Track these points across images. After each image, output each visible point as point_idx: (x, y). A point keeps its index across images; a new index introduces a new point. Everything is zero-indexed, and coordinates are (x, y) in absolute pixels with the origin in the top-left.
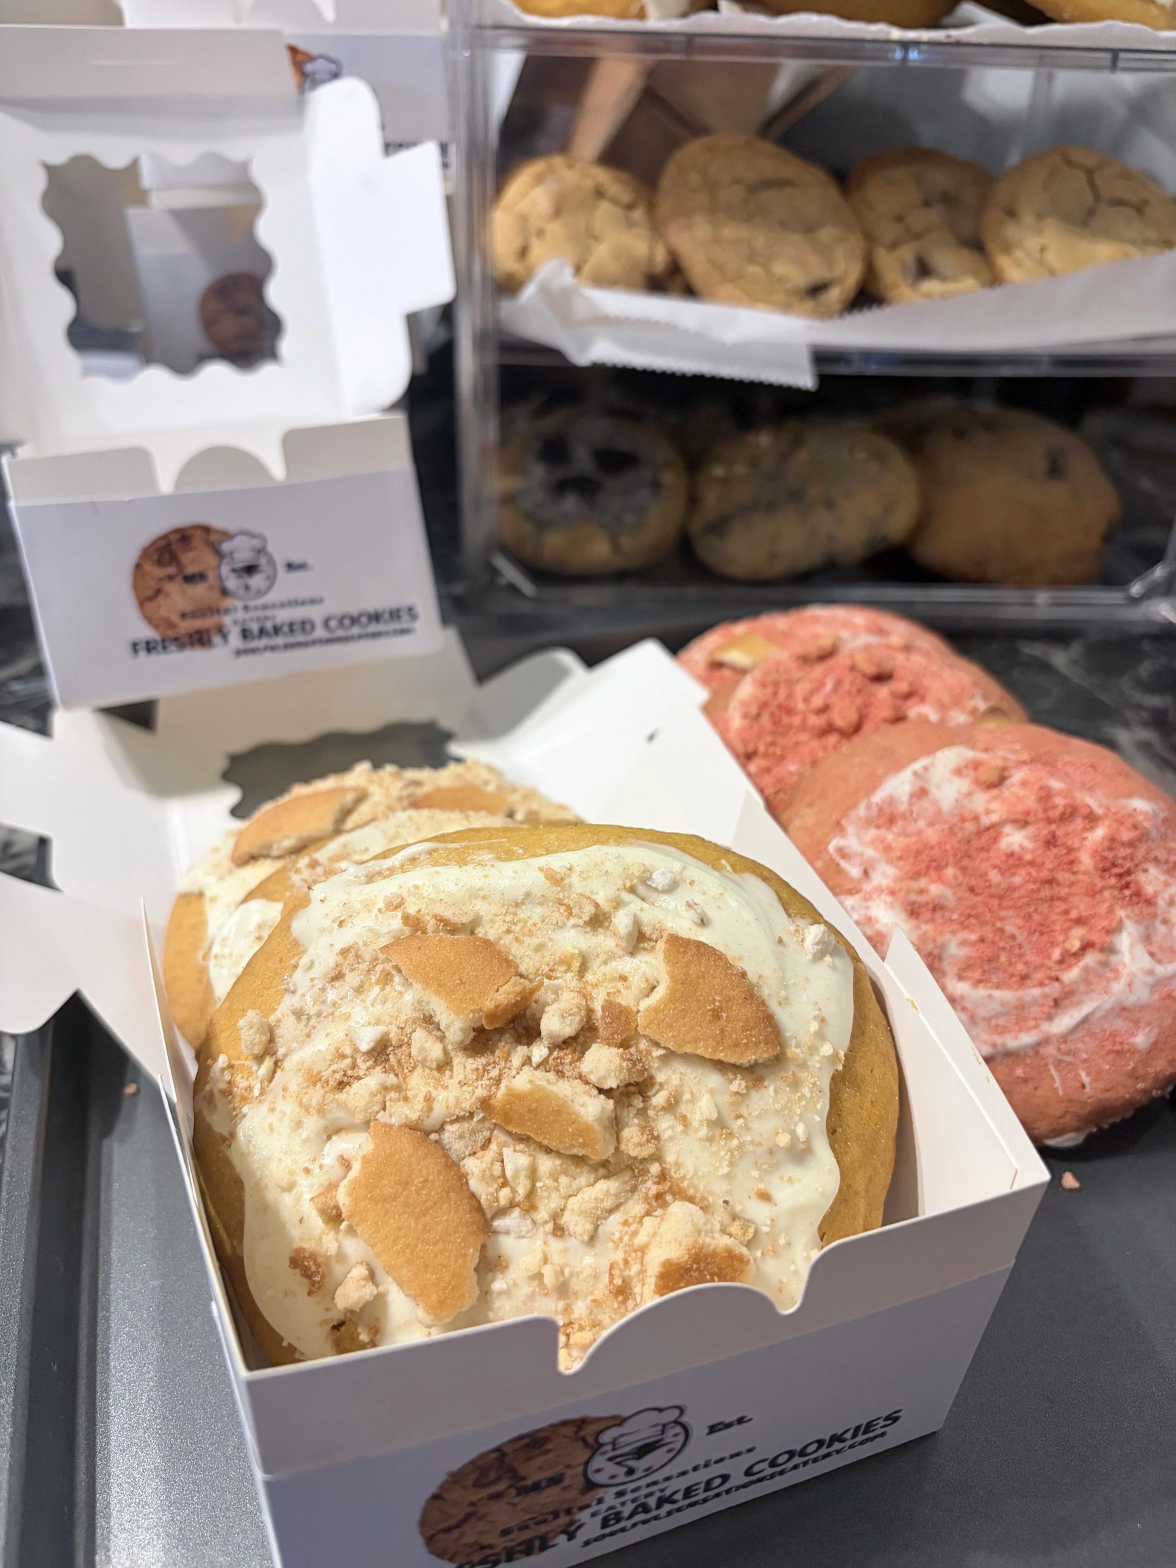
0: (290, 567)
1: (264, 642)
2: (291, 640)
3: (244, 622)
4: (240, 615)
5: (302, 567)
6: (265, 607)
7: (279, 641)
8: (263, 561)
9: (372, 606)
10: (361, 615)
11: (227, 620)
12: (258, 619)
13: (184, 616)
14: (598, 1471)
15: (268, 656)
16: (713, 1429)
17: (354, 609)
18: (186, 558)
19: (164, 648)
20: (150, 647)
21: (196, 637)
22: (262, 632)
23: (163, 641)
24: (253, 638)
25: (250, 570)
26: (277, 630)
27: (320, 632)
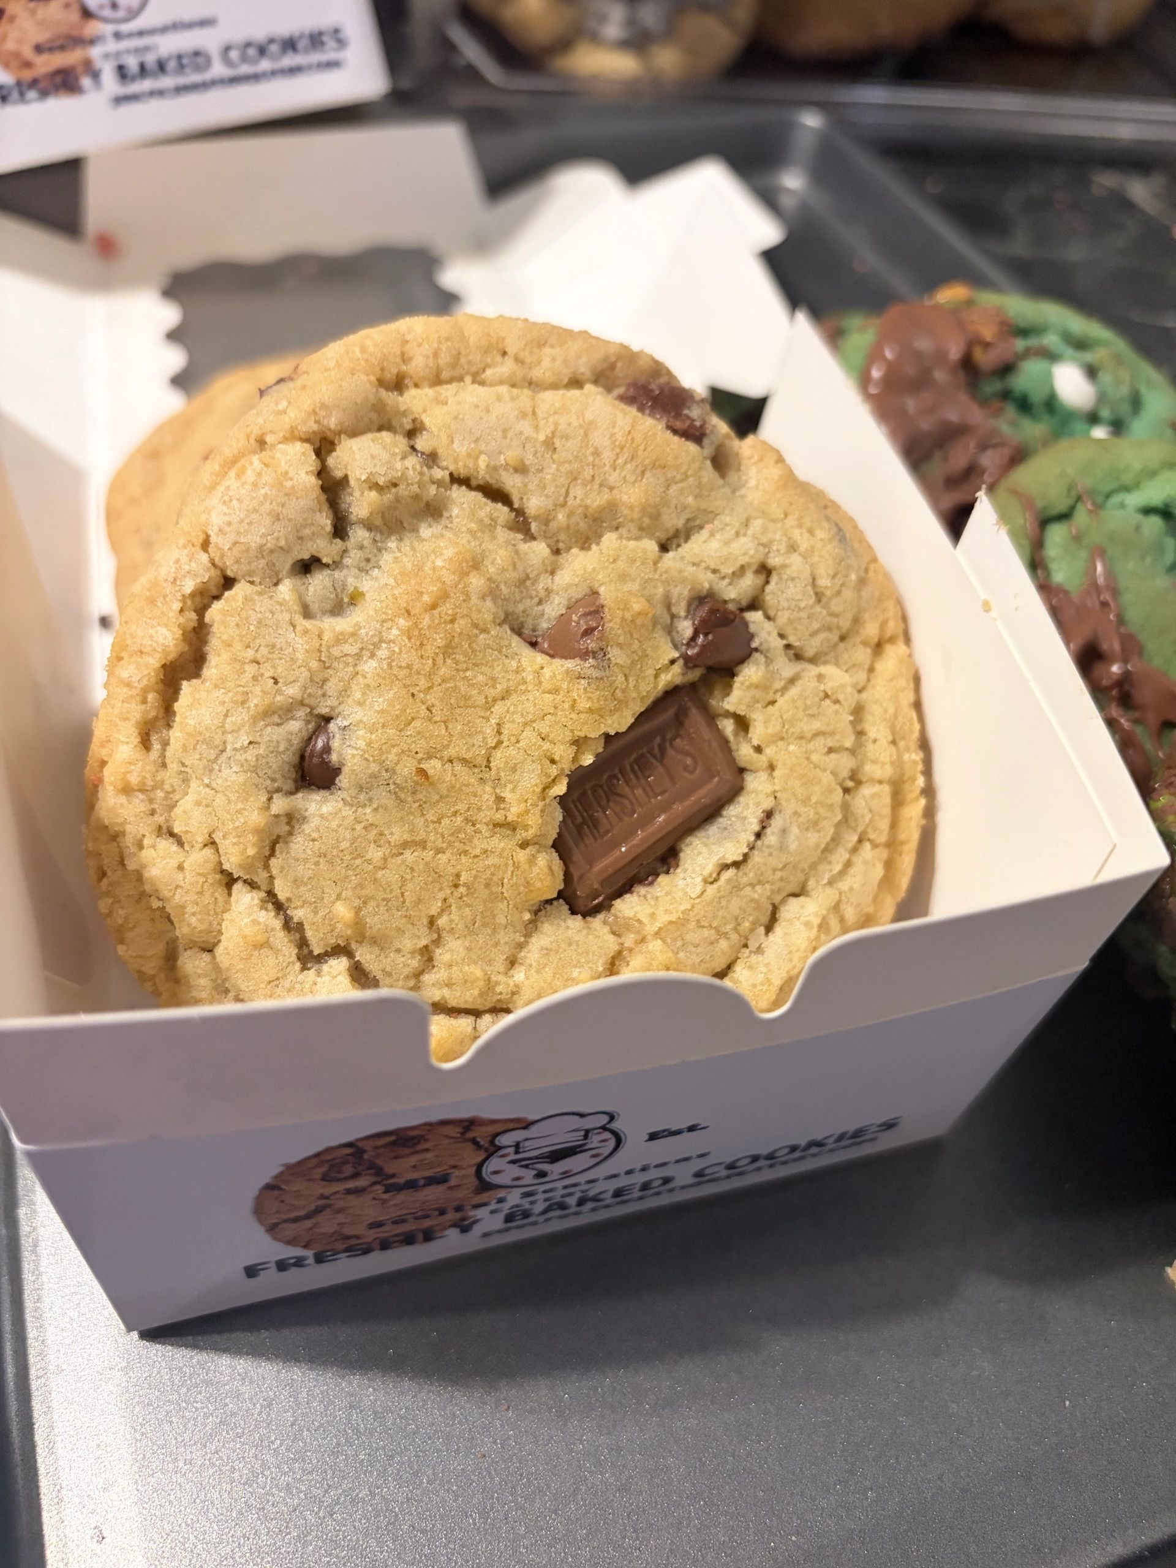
3: (118, 54)
4: (111, 46)
6: (141, 33)
9: (285, 27)
10: (271, 41)
11: (95, 52)
14: (496, 1172)
16: (653, 1137)
21: (58, 80)
22: (143, 70)
24: (133, 79)
27: (218, 69)
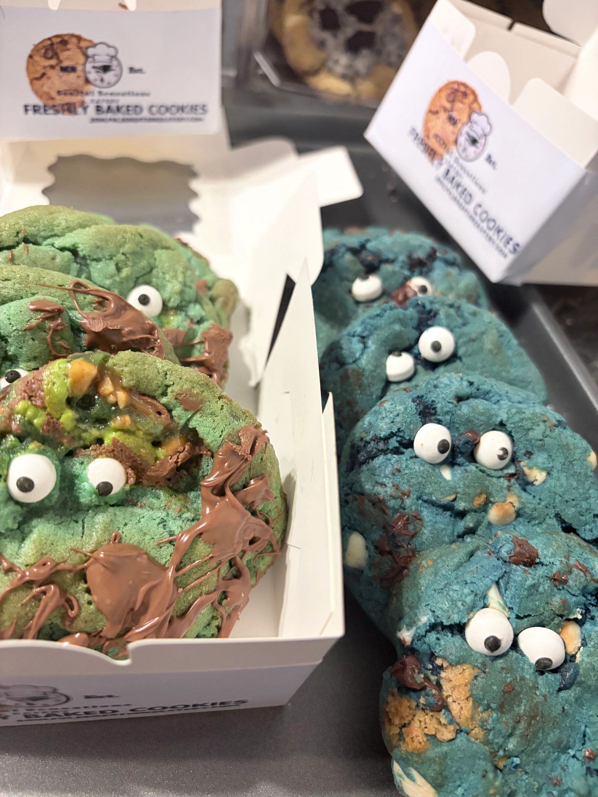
0: (132, 70)
1: (110, 116)
2: (126, 116)
3: (97, 102)
4: (96, 97)
5: (140, 71)
6: (112, 94)
7: (120, 116)
8: (115, 63)
9: (180, 102)
10: (173, 106)
11: (87, 99)
12: (108, 101)
13: (59, 93)
15: (111, 124)
17: (169, 103)
18: (63, 55)
19: (45, 110)
20: (36, 109)
21: (66, 107)
22: (109, 109)
23: (45, 106)
24: (103, 112)
25: (106, 69)
26: (118, 109)
27: (145, 114)
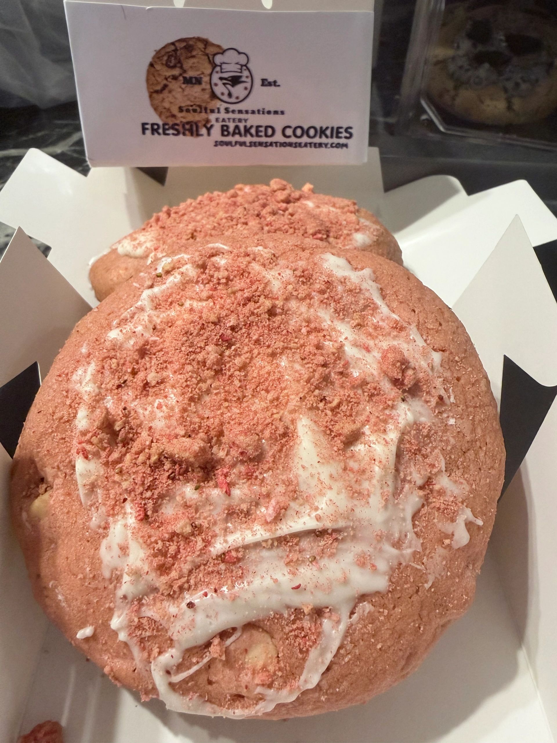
0: (265, 83)
1: (237, 138)
2: (256, 139)
5: (275, 83)
7: (248, 139)
8: (246, 73)
12: (234, 120)
13: (180, 109)
15: (237, 149)
18: (188, 64)
19: (164, 130)
20: (155, 130)
23: (164, 126)
26: (247, 130)
